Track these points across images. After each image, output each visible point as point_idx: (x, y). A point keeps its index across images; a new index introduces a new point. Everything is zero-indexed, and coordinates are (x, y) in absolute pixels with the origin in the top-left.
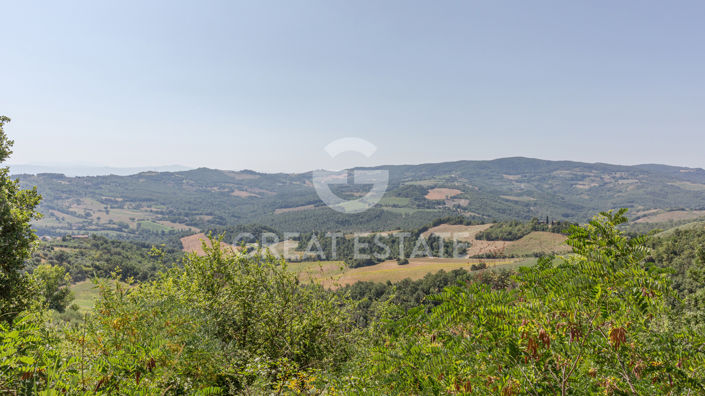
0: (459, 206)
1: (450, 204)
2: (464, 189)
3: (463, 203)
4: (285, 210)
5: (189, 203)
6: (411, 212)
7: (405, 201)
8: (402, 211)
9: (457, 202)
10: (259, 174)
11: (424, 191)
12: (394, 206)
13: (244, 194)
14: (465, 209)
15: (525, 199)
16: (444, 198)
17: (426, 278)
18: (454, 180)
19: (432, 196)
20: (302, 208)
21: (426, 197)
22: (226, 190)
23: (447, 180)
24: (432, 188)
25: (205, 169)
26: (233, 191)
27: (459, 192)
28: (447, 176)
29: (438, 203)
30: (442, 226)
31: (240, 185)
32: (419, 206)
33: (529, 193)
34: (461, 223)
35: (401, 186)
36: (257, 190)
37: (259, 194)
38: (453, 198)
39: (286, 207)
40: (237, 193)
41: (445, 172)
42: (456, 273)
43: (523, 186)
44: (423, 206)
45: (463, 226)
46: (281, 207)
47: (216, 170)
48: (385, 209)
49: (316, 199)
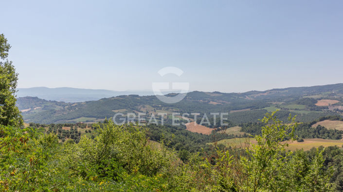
0: (338, 110)
1: (331, 109)
2: (340, 100)
3: (340, 108)
4: (235, 111)
5: (190, 107)
6: (307, 113)
7: (303, 107)
8: (302, 112)
9: (336, 107)
10: (222, 93)
11: (315, 101)
12: (296, 109)
13: (215, 103)
14: (341, 111)
16: (327, 105)
17: (312, 150)
18: (334, 94)
19: (320, 104)
20: (244, 110)
21: (316, 104)
22: (206, 101)
23: (330, 95)
24: (320, 99)
25: (197, 92)
26: (209, 102)
27: (338, 102)
28: (329, 93)
29: (324, 108)
30: (325, 121)
31: (213, 99)
32: (311, 110)
34: (338, 119)
35: (300, 98)
36: (221, 101)
37: (222, 103)
38: (334, 105)
39: (235, 110)
40: (211, 103)
41: (328, 90)
42: (331, 148)
44: (314, 109)
45: (340, 122)
46: (233, 110)
47: (202, 92)
48: (291, 111)
49: (251, 106)
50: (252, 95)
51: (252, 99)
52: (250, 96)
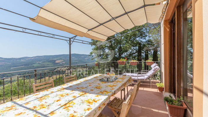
0: (63, 64)
2: (64, 60)
3: (64, 63)
4: (15, 68)
6: (52, 66)
7: (51, 63)
8: (50, 65)
9: (62, 63)
10: (4, 58)
11: (55, 61)
12: (48, 64)
14: (64, 64)
15: (76, 61)
16: (60, 62)
18: (62, 58)
19: (57, 62)
20: (20, 67)
21: (56, 62)
24: (57, 60)
27: (63, 61)
29: (58, 63)
30: (59, 68)
32: (54, 64)
33: (77, 60)
35: (49, 60)
37: (5, 64)
41: (60, 57)
43: (76, 59)
44: (55, 64)
46: (13, 67)
48: (45, 65)
49: (25, 64)
50: (25, 59)
51: (25, 61)
52: (24, 59)
